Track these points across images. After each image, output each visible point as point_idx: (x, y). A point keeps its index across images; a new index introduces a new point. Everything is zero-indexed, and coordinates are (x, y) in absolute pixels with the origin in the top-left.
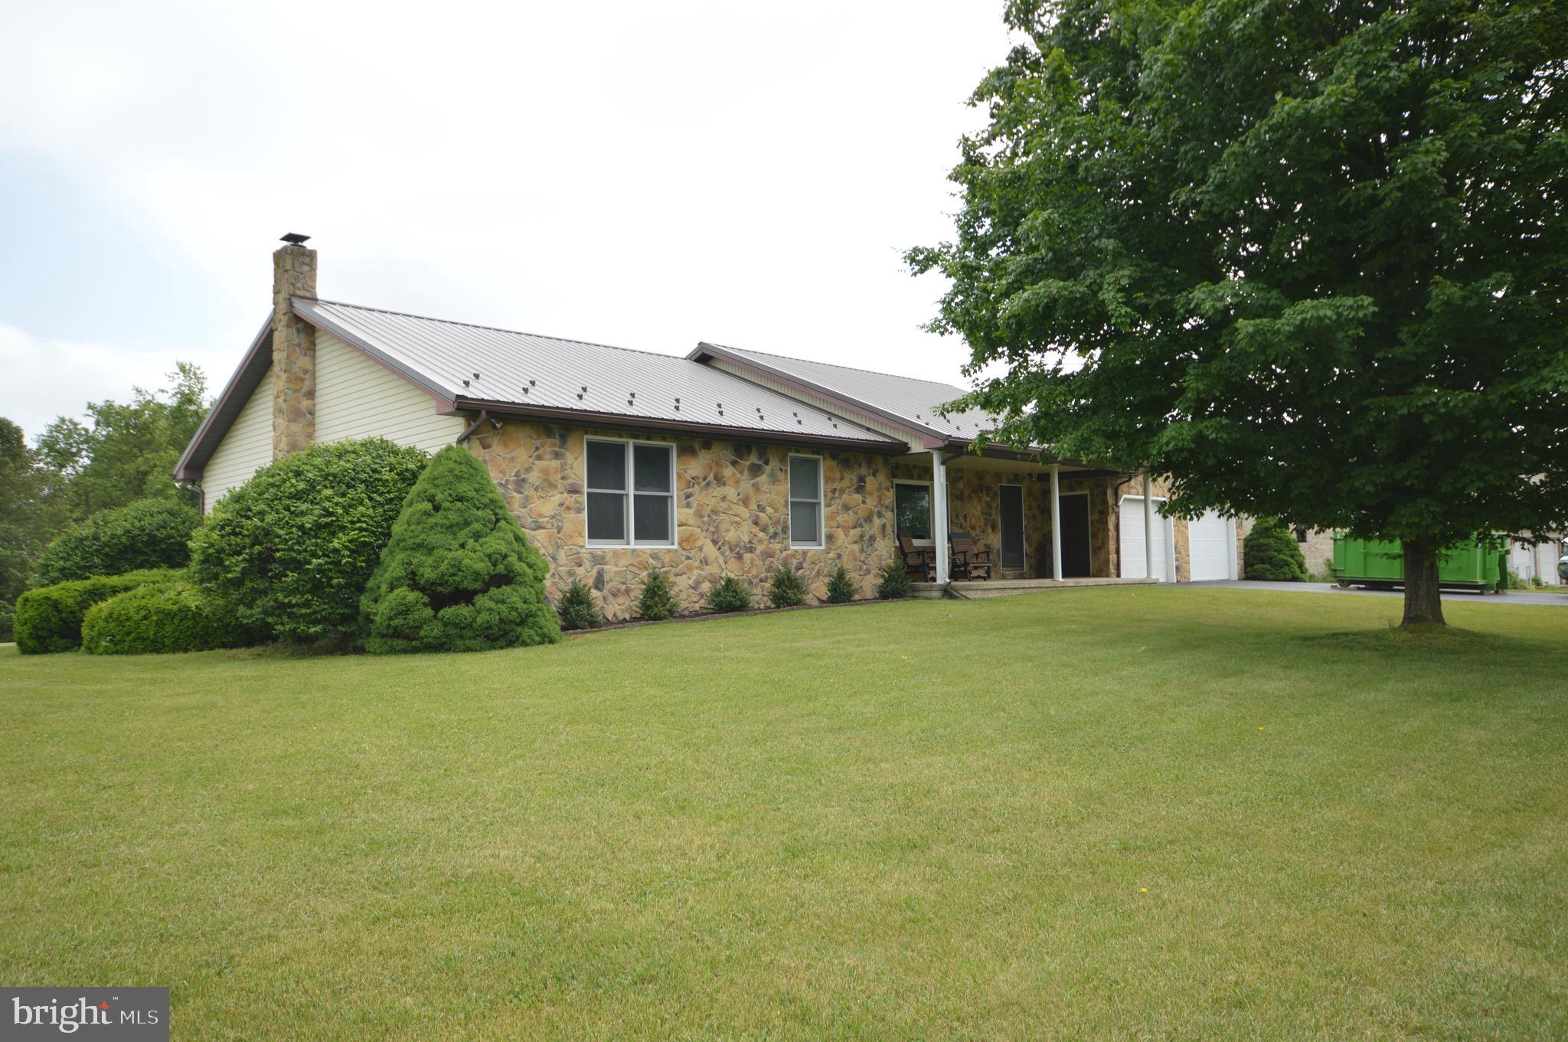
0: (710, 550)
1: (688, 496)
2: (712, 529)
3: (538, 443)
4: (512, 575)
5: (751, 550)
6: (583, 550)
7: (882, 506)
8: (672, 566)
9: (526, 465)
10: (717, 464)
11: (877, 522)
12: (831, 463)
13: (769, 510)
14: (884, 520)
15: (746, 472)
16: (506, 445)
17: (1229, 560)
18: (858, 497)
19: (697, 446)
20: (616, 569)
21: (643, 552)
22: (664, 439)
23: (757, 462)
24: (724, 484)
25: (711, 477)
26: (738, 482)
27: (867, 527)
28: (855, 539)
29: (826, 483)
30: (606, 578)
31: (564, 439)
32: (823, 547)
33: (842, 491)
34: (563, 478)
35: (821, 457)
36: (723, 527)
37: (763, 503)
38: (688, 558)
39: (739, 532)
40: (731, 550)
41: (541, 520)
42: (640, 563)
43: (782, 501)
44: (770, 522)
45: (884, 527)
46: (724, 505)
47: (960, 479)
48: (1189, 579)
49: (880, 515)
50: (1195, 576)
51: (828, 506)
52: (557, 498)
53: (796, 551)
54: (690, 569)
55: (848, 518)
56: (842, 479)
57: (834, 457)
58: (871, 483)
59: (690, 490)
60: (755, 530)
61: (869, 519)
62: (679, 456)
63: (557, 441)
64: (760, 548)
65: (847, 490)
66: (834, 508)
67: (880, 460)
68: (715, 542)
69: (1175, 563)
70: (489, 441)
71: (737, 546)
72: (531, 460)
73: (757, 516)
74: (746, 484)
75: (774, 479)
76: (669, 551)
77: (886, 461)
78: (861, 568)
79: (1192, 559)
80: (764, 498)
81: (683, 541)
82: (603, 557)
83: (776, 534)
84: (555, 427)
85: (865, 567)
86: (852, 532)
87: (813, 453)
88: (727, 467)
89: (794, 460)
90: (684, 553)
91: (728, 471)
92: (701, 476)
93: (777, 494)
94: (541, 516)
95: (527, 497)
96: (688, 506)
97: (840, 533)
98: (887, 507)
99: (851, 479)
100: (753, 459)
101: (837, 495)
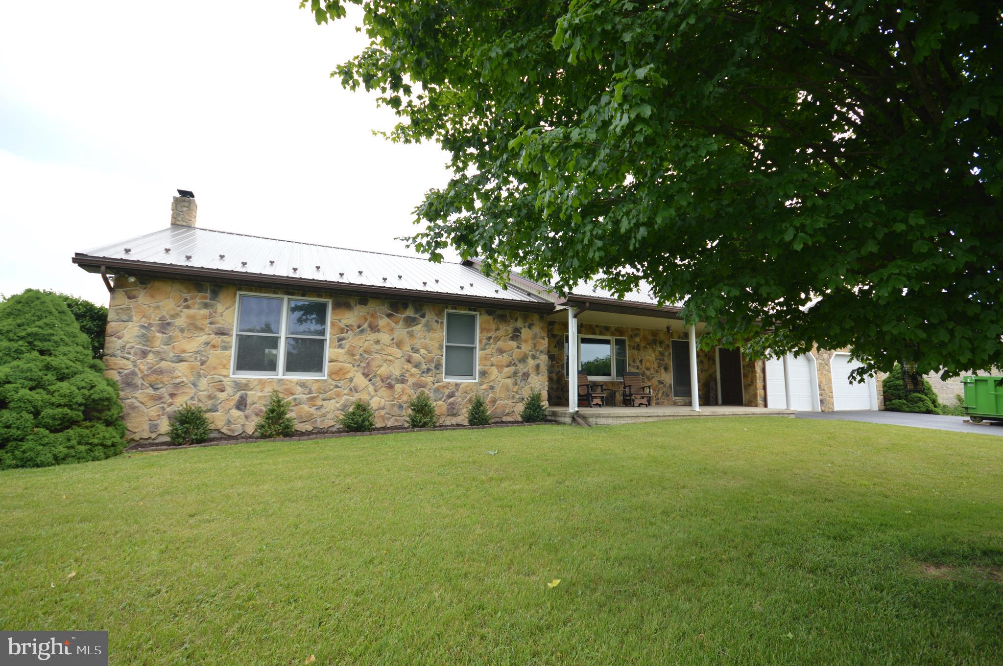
0: (360, 380)
1: (340, 340)
2: (363, 365)
3: (188, 296)
4: (7, 400)
5: (403, 381)
6: (227, 379)
7: (537, 351)
8: (320, 393)
9: (173, 312)
10: (372, 316)
11: (531, 362)
12: (486, 317)
13: (423, 351)
14: (538, 361)
15: (401, 323)
16: (152, 297)
17: (870, 396)
18: (514, 344)
19: (352, 302)
20: (260, 394)
21: (290, 381)
22: (320, 296)
23: (412, 315)
24: (378, 331)
25: (366, 326)
26: (392, 330)
27: (520, 366)
28: (509, 375)
29: (481, 332)
30: (249, 401)
31: (215, 294)
32: (477, 381)
33: (498, 339)
34: (211, 323)
35: (478, 313)
36: (374, 364)
37: (417, 346)
38: (337, 386)
39: (391, 368)
40: (382, 381)
41: (183, 355)
42: (286, 390)
43: (437, 345)
44: (423, 360)
45: (538, 366)
46: (377, 347)
47: (636, 335)
48: (833, 409)
49: (534, 357)
50: (837, 408)
51: (482, 349)
52: (204, 338)
53: (449, 383)
54: (338, 395)
55: (505, 358)
56: (497, 329)
57: (489, 313)
58: (525, 333)
59: (342, 335)
60: (409, 366)
61: (523, 360)
62: (333, 309)
63: (208, 295)
64: (411, 381)
65: (502, 338)
66: (488, 351)
67: (536, 317)
68: (366, 375)
69: (819, 398)
70: (134, 293)
71: (388, 378)
72: (179, 309)
73: (410, 356)
74: (401, 331)
75: (429, 328)
76: (317, 381)
77: (542, 318)
78: (513, 397)
79: (834, 394)
80: (418, 343)
81: (332, 374)
82: (246, 385)
83: (428, 370)
84: (208, 284)
85: (518, 396)
86: (506, 370)
87: (470, 310)
88: (382, 318)
89: (449, 315)
90: (334, 383)
91: (383, 322)
92: (355, 325)
93: (431, 339)
94: (184, 352)
95: (170, 336)
96: (340, 346)
97: (494, 370)
98: (541, 352)
99: (507, 330)
100: (410, 312)
101: (492, 341)
